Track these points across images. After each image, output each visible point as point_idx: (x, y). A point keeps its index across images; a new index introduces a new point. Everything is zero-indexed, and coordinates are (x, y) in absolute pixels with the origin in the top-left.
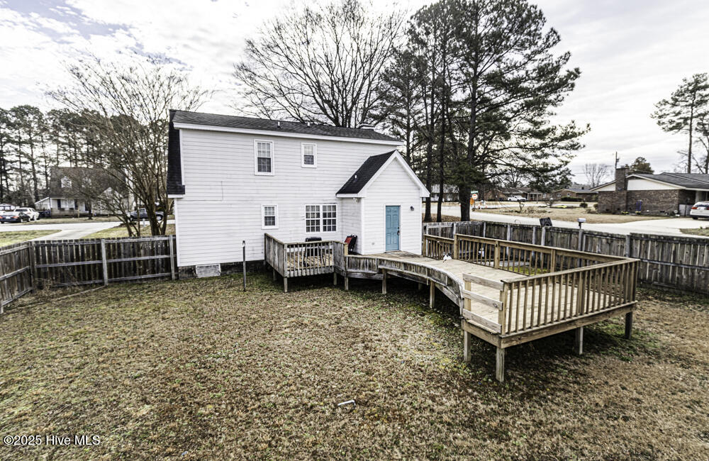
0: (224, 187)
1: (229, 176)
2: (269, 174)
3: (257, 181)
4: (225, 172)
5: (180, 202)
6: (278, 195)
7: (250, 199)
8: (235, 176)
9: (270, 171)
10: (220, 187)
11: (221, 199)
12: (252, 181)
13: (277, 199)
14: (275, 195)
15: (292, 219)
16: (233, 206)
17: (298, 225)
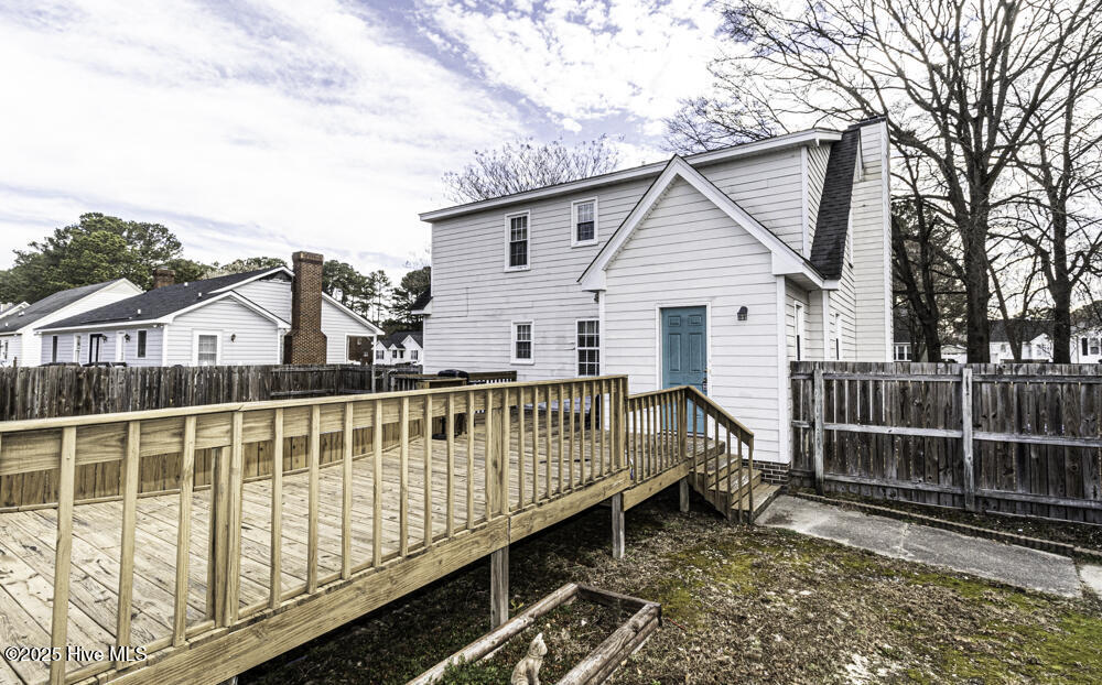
0: (470, 296)
1: (474, 279)
2: (523, 268)
3: (507, 282)
4: (472, 273)
5: (429, 321)
6: (536, 304)
7: (499, 312)
8: (481, 278)
9: (525, 263)
10: (465, 297)
11: (465, 314)
12: (501, 282)
13: (534, 310)
14: (530, 304)
15: (554, 347)
16: (479, 324)
17: (564, 360)
